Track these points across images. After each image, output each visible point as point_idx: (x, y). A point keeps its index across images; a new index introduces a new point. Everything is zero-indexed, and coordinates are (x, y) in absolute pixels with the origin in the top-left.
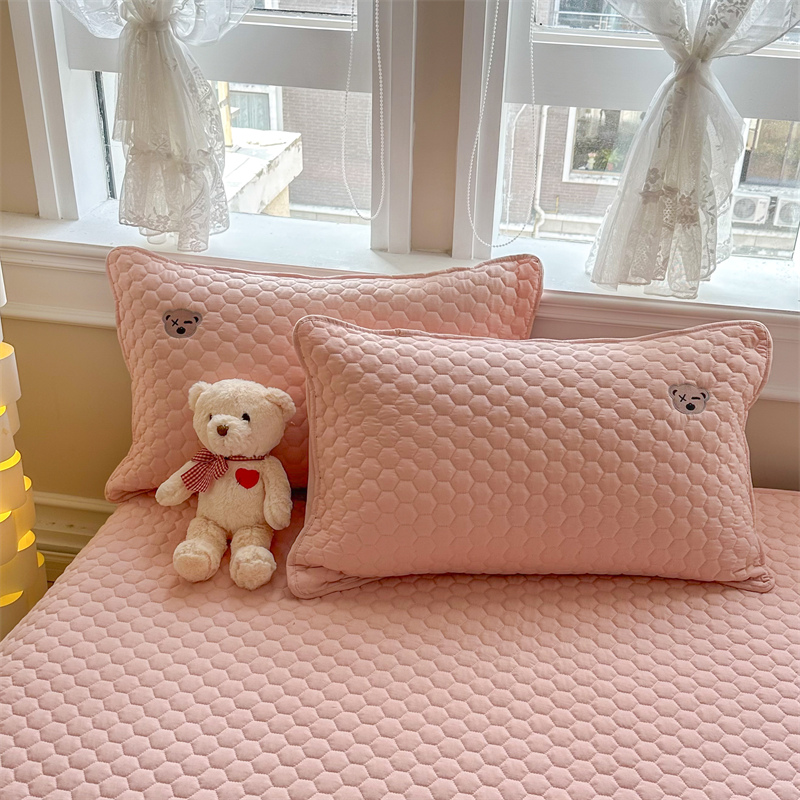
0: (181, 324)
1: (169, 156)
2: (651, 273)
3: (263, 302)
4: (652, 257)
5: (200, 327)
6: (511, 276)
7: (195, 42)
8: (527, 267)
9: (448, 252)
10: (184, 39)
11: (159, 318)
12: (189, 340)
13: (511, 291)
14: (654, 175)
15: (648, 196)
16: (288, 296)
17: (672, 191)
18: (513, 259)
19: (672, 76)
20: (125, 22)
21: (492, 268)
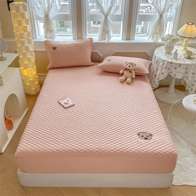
0: (54, 49)
1: (50, 30)
2: (105, 39)
3: (63, 45)
4: (104, 37)
5: (57, 49)
6: (89, 40)
7: (52, 17)
8: (91, 39)
9: (82, 39)
10: (50, 17)
11: (52, 48)
12: (56, 50)
13: (90, 42)
14: (103, 28)
15: (103, 31)
16: (66, 44)
17: (106, 30)
18: (90, 38)
19: (104, 18)
20: (44, 15)
21: (87, 39)
